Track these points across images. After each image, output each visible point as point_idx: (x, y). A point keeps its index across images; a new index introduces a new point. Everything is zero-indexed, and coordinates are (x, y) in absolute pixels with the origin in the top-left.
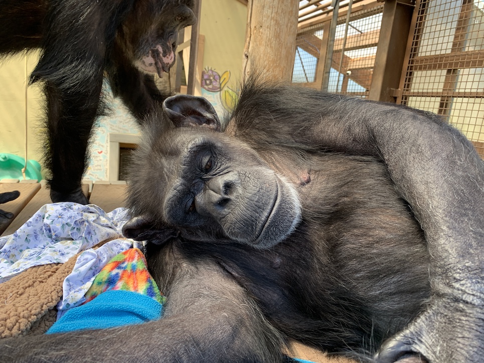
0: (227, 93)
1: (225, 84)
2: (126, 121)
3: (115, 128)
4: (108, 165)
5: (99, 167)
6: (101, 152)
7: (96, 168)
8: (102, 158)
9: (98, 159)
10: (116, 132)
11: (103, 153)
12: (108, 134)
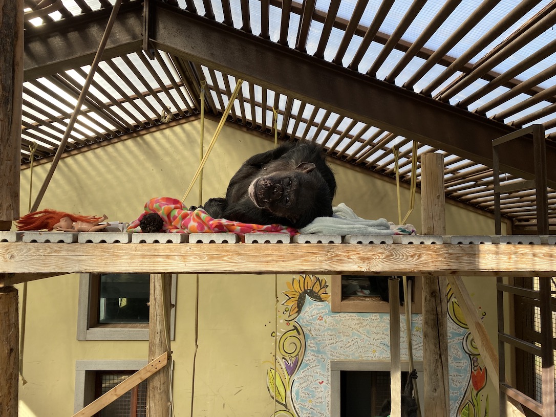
0: (454, 303)
1: (452, 295)
2: (347, 346)
3: (336, 354)
4: (330, 396)
5: (320, 400)
6: (322, 382)
7: (318, 401)
8: (323, 390)
9: (319, 390)
10: (336, 359)
11: (324, 383)
12: (329, 361)
